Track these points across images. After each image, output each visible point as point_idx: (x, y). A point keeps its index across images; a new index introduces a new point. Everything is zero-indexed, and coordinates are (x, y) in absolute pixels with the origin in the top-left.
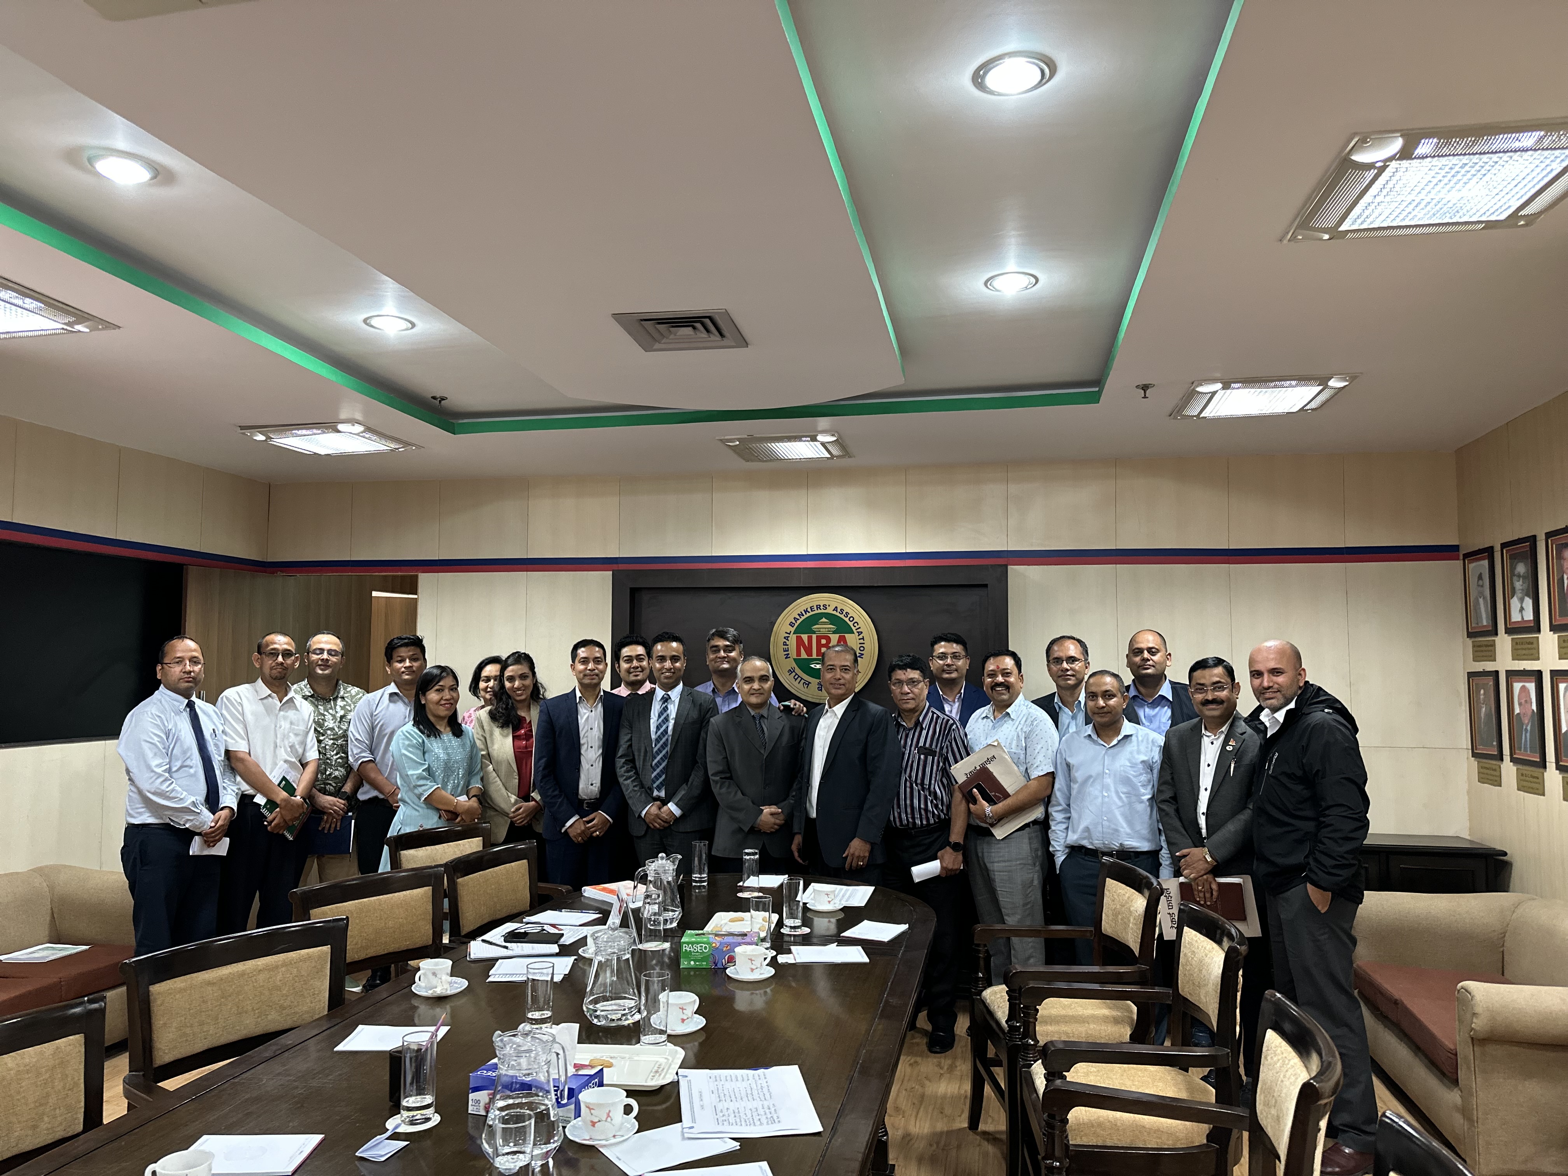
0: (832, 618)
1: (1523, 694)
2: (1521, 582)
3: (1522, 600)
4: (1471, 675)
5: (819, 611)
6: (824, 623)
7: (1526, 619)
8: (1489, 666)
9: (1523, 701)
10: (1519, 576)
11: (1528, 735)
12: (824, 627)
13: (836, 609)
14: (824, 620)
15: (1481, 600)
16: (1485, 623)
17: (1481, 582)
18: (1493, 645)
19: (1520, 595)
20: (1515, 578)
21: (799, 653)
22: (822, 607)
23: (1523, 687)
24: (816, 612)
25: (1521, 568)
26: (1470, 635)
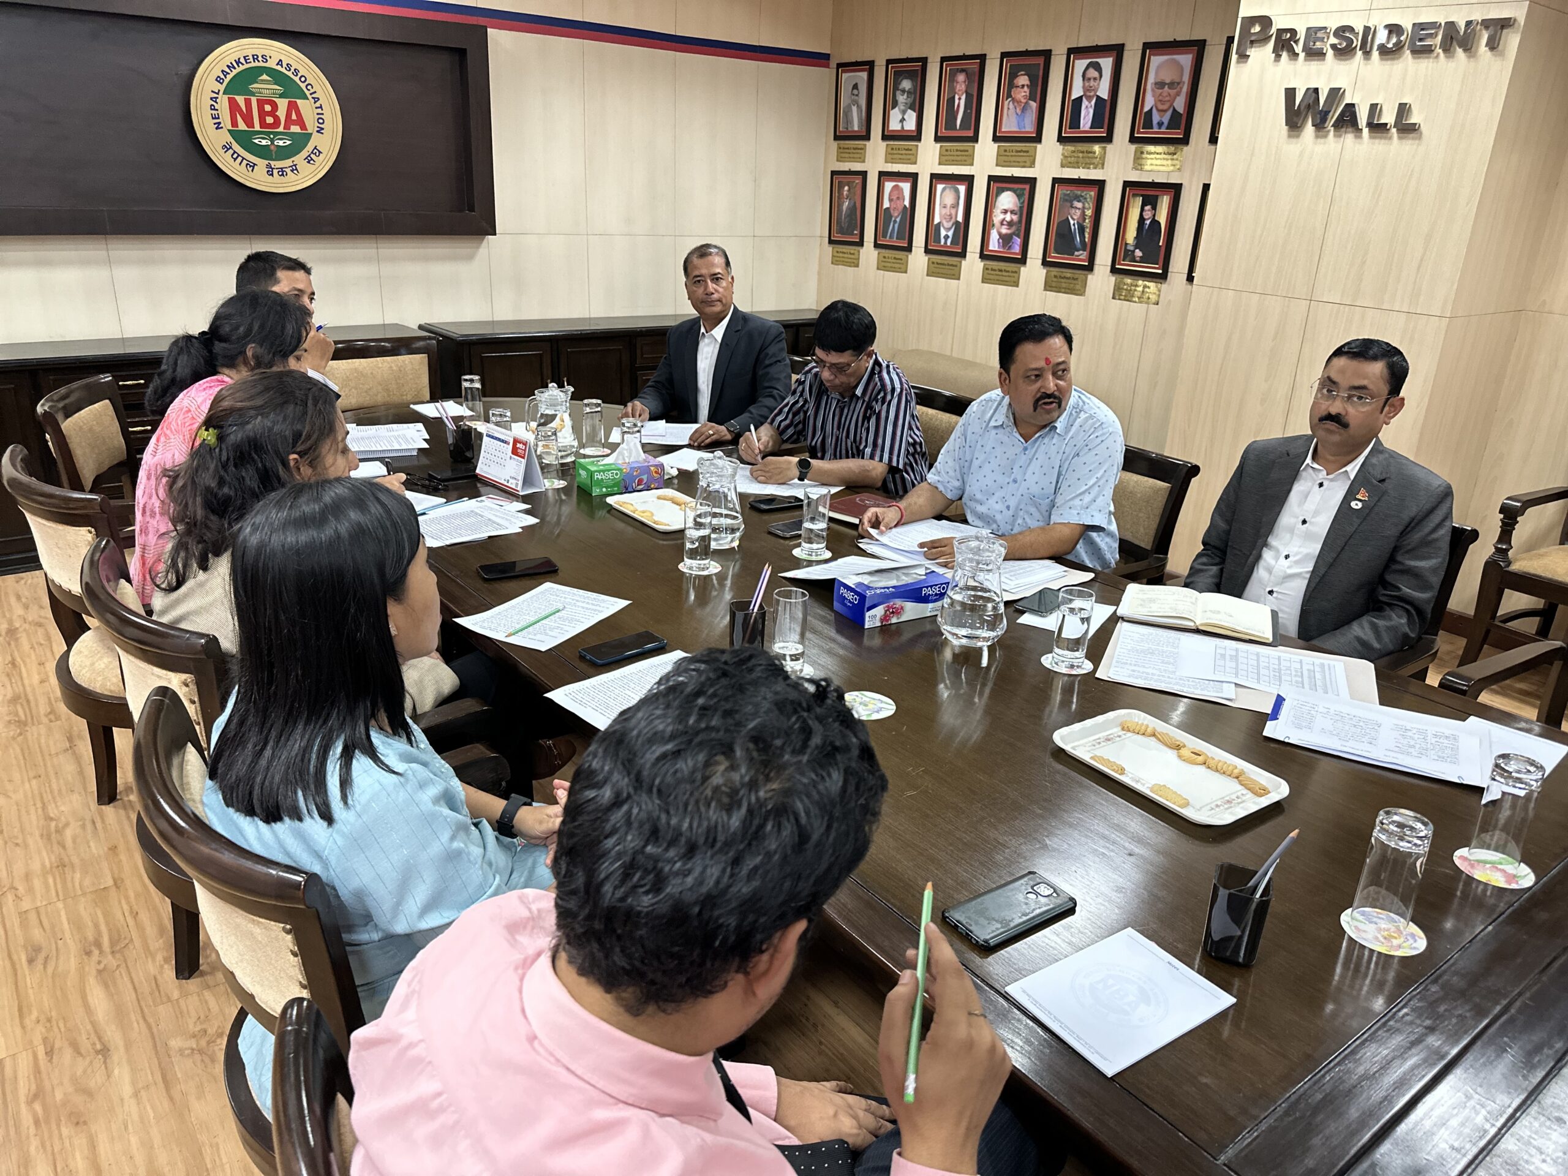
0: (277, 77)
1: (895, 192)
2: (905, 96)
3: (904, 112)
4: (833, 173)
5: (257, 64)
6: (264, 82)
7: (906, 128)
8: (857, 167)
9: (894, 198)
10: (903, 91)
11: (896, 226)
12: (265, 87)
13: (280, 62)
14: (265, 77)
15: (854, 108)
16: (856, 128)
17: (855, 92)
18: (864, 149)
19: (902, 108)
20: (898, 93)
21: (234, 123)
22: (260, 59)
23: (896, 187)
24: (253, 65)
25: (906, 84)
26: (837, 138)
